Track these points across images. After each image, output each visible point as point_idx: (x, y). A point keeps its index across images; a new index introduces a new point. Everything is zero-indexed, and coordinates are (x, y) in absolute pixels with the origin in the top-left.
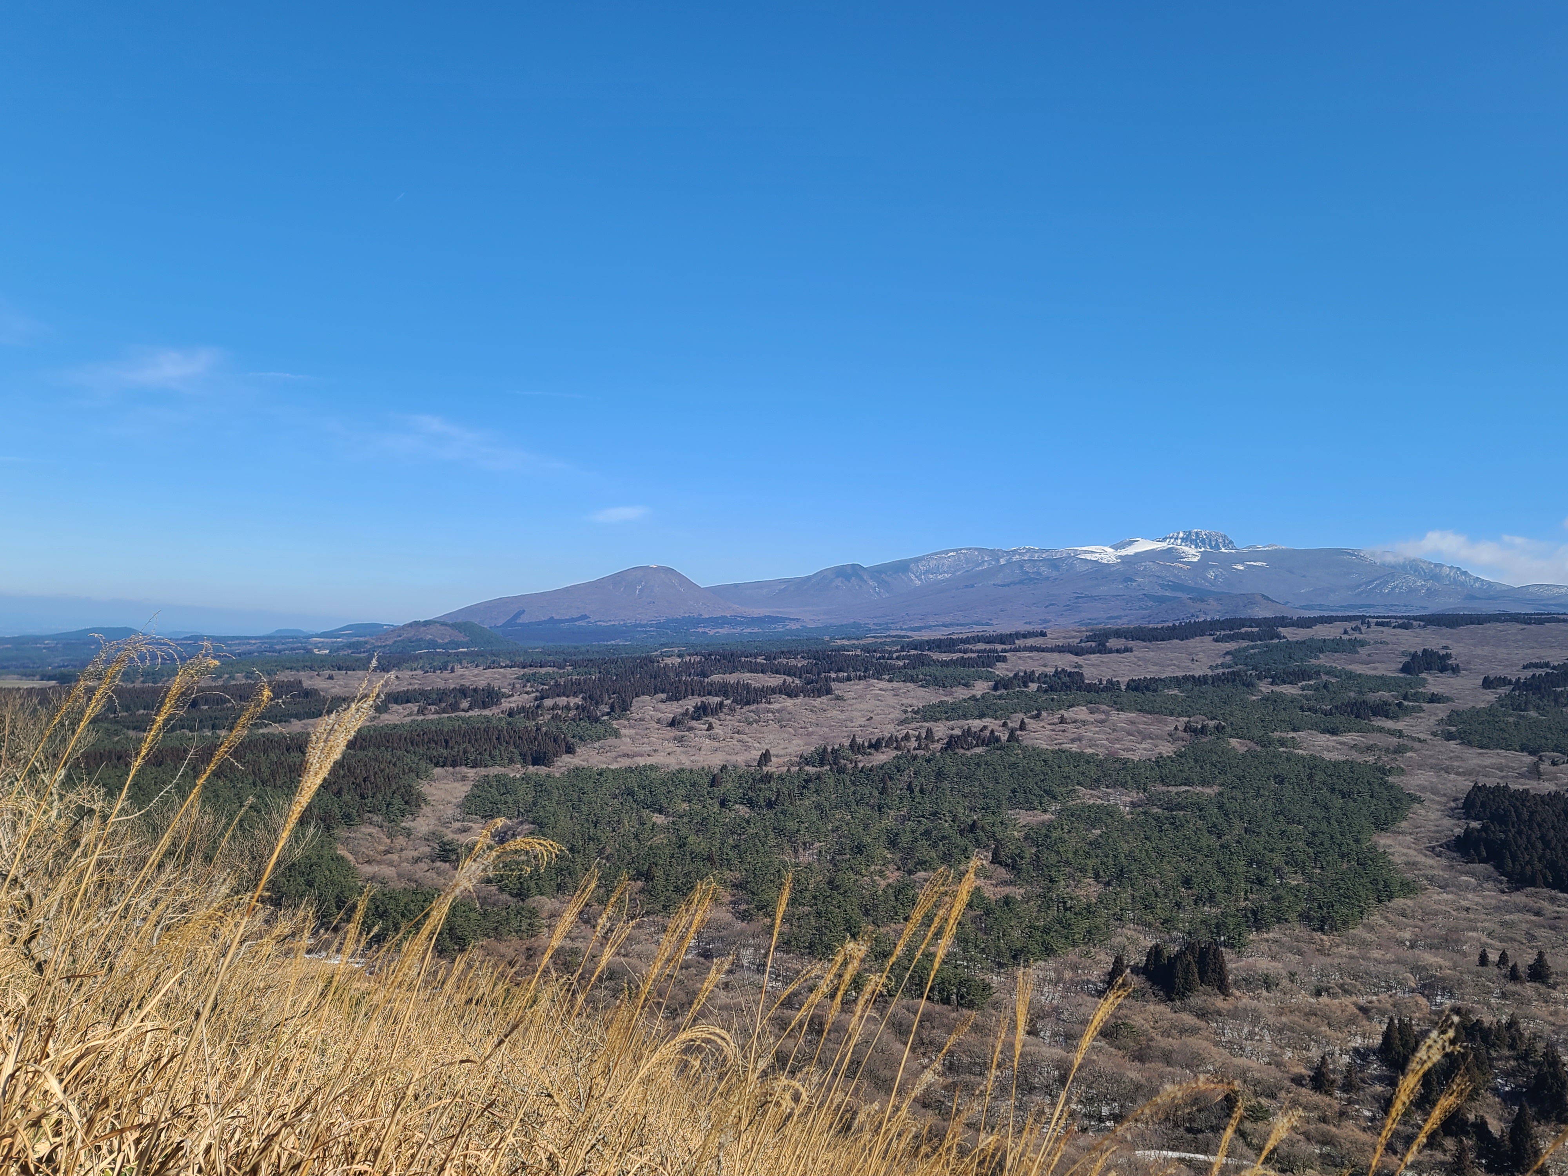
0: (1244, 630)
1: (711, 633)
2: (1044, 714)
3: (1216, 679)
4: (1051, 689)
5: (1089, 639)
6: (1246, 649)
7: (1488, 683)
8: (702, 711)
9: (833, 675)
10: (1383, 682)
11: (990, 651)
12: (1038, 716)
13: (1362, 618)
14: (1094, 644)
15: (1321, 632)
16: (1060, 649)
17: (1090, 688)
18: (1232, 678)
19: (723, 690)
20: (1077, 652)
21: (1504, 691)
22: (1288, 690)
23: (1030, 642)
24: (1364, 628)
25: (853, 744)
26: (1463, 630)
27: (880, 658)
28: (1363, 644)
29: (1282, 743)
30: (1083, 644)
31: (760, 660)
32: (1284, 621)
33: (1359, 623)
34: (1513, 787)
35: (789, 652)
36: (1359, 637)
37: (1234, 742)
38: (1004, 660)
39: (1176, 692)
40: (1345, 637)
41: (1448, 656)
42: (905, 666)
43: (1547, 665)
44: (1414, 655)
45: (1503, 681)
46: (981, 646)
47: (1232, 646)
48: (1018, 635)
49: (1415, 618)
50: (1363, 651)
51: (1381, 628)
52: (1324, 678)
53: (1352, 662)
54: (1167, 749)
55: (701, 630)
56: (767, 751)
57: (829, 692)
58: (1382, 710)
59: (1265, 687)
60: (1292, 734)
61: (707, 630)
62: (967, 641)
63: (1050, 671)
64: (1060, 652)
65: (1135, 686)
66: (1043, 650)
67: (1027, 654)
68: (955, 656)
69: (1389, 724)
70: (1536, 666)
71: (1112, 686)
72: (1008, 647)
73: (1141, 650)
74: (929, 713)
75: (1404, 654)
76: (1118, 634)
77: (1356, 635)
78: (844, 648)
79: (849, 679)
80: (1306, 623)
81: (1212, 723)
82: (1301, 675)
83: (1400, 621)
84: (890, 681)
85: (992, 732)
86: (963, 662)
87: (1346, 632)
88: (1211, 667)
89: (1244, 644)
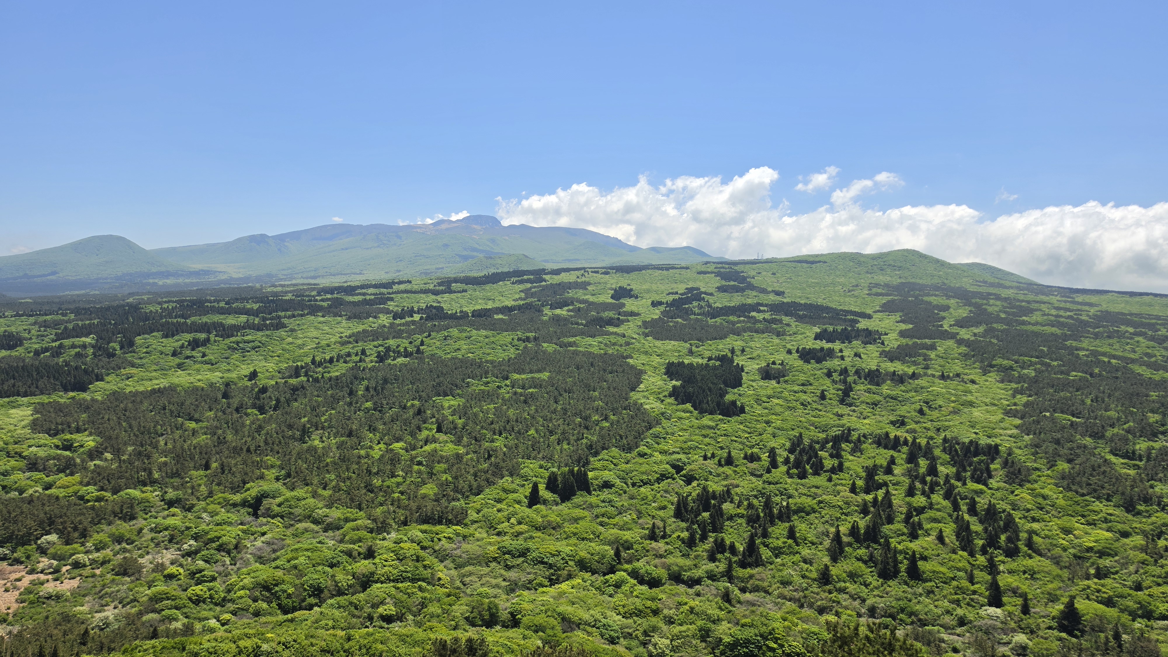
0: (525, 277)
1: (161, 283)
2: (433, 334)
3: (519, 308)
4: (429, 318)
5: (440, 284)
6: (531, 288)
7: (654, 304)
8: (195, 344)
9: (282, 314)
10: (606, 307)
11: (380, 294)
12: (429, 335)
13: (584, 268)
14: (444, 288)
15: (564, 277)
16: (425, 292)
17: (453, 317)
18: (528, 307)
19: (206, 328)
20: (436, 293)
21: (662, 308)
22: (562, 312)
23: (402, 287)
24: (586, 274)
25: (313, 362)
26: (634, 275)
28: (589, 284)
29: (571, 344)
30: (437, 288)
31: (222, 304)
32: (543, 271)
33: (582, 272)
34: (686, 362)
35: (242, 299)
36: (587, 280)
37: (545, 345)
38: (392, 299)
39: (500, 316)
40: (579, 280)
41: (631, 290)
42: (330, 307)
43: (677, 293)
44: (615, 290)
45: (660, 303)
46: (371, 291)
47: (522, 287)
48: (394, 283)
49: (612, 268)
50: (590, 288)
51: (595, 275)
52: (578, 305)
53: (585, 294)
54: (512, 353)
55: (151, 281)
57: (284, 326)
58: (610, 322)
59: (547, 311)
60: (574, 339)
61: (156, 281)
62: (362, 287)
63: (424, 306)
65: (477, 314)
66: (415, 292)
67: (405, 295)
68: (360, 298)
69: (615, 330)
70: (672, 293)
71: (464, 315)
72: (390, 291)
73: (477, 292)
75: (612, 289)
76: (456, 280)
77: (583, 279)
80: (557, 272)
81: (531, 335)
82: (564, 304)
83: (604, 270)
85: (405, 348)
86: (365, 302)
87: (578, 277)
88: (514, 300)
89: (529, 285)
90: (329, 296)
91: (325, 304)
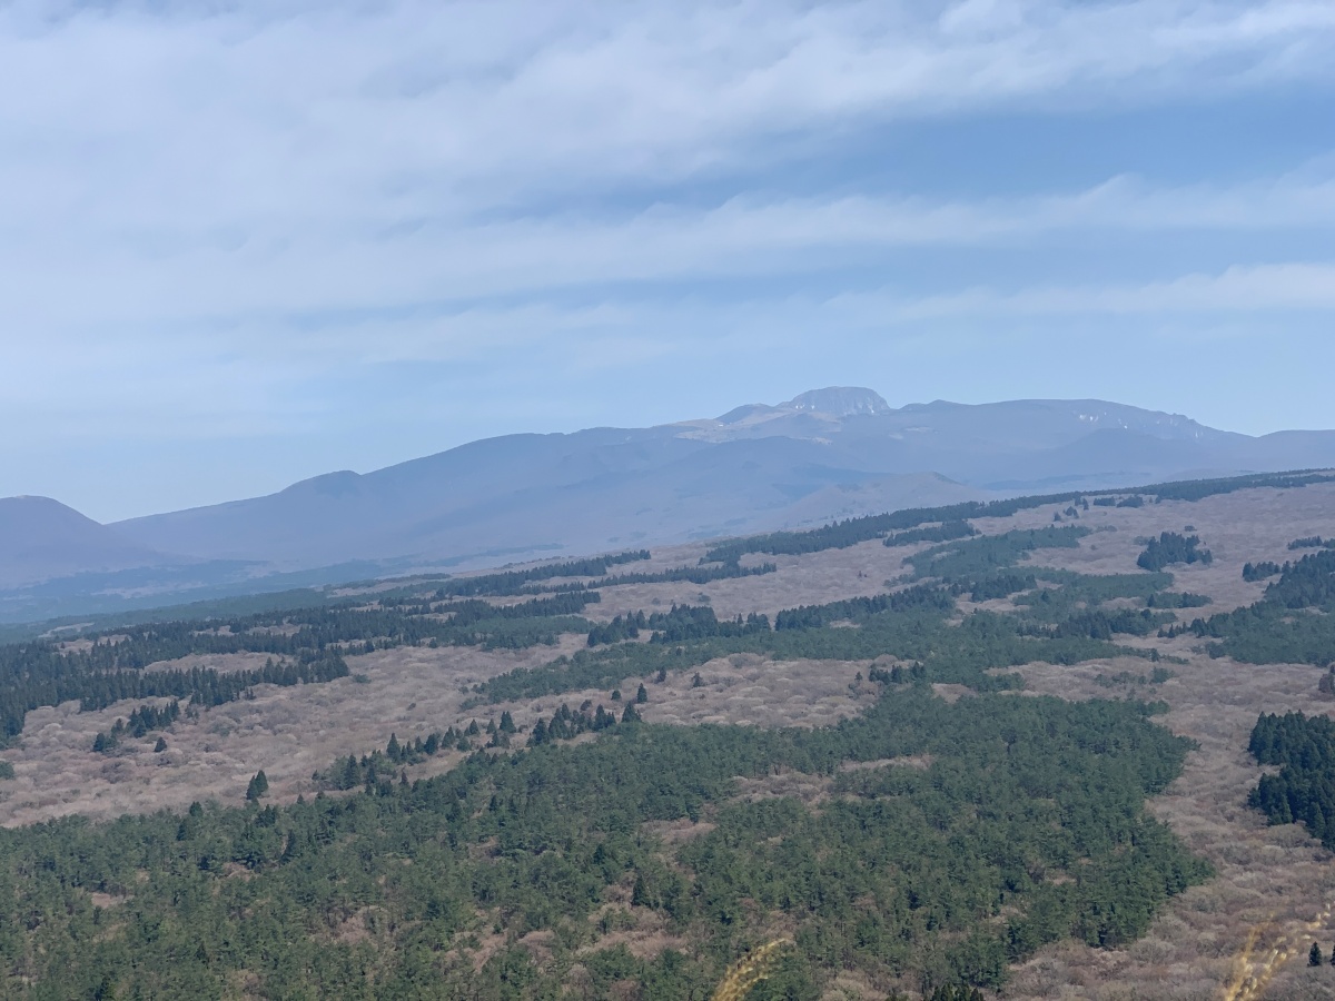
0: (922, 526)
1: (127, 595)
2: (670, 674)
3: (897, 602)
4: (672, 636)
5: (712, 557)
6: (932, 551)
7: (1250, 573)
8: (144, 723)
9: (345, 645)
10: (1118, 585)
11: (573, 587)
12: (662, 678)
13: (1076, 496)
14: (720, 564)
15: (1025, 520)
16: (675, 576)
17: (729, 631)
18: (918, 597)
19: (175, 684)
20: (698, 577)
21: (1271, 580)
22: (1000, 607)
23: (628, 569)
24: (1080, 510)
25: (393, 749)
26: (1207, 503)
27: (410, 613)
28: (1083, 532)
29: (1004, 683)
30: (706, 566)
31: (225, 631)
32: (973, 510)
33: (1072, 503)
34: (1309, 713)
35: (268, 616)
36: (1078, 523)
37: (938, 687)
38: (596, 598)
39: (847, 623)
40: (1058, 525)
41: (1194, 540)
42: (451, 622)
43: (1318, 542)
44: (1152, 543)
45: (1268, 569)
46: (556, 581)
47: (910, 550)
48: (609, 560)
49: (1145, 490)
50: (1085, 543)
51: (1102, 509)
52: (1041, 585)
53: (1072, 559)
54: (849, 709)
55: (108, 592)
56: (261, 773)
57: (342, 671)
58: (1124, 623)
59: (964, 604)
60: (1012, 670)
61: (118, 591)
62: (537, 574)
63: (665, 609)
64: (673, 579)
65: (789, 621)
66: (652, 579)
67: (628, 587)
68: (523, 600)
69: (1136, 642)
70: (1304, 544)
71: (758, 623)
72: (597, 579)
73: (787, 568)
74: (500, 689)
75: (1139, 541)
76: (753, 545)
77: (1071, 521)
78: (350, 602)
79: (369, 649)
80: (1003, 509)
81: (906, 664)
82: (1008, 584)
83: (1126, 497)
84: (433, 645)
85: (600, 709)
86: (536, 609)
87: (1057, 518)
88: (887, 583)
89: (925, 546)
90: (458, 599)
91: (444, 617)
